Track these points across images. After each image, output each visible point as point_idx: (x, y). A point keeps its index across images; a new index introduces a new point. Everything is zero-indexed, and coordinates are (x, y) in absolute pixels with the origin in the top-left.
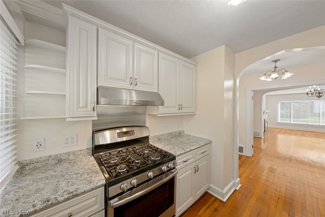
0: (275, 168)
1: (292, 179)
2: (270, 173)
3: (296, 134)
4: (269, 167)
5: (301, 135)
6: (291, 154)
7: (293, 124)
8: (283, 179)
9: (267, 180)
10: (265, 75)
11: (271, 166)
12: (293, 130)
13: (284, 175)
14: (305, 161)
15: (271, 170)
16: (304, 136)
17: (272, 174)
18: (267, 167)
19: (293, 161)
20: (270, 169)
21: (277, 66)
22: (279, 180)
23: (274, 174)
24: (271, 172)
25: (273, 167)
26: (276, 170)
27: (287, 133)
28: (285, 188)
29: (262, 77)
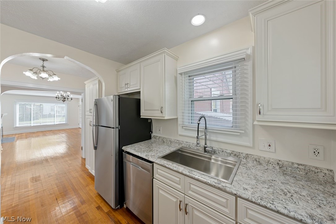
0: (37, 175)
1: (57, 176)
2: (35, 183)
3: (39, 136)
4: (31, 178)
5: (43, 135)
6: (45, 155)
7: (33, 126)
8: (51, 180)
9: (36, 192)
10: (31, 70)
11: (32, 177)
12: (34, 133)
13: (49, 177)
14: (58, 156)
15: (35, 180)
16: (46, 136)
17: (38, 182)
18: (29, 179)
19: (49, 160)
20: (33, 179)
21: (45, 65)
22: (47, 184)
23: (41, 182)
24: (36, 181)
25: (35, 176)
26: (39, 176)
27: (29, 137)
28: (56, 186)
29: (27, 72)
